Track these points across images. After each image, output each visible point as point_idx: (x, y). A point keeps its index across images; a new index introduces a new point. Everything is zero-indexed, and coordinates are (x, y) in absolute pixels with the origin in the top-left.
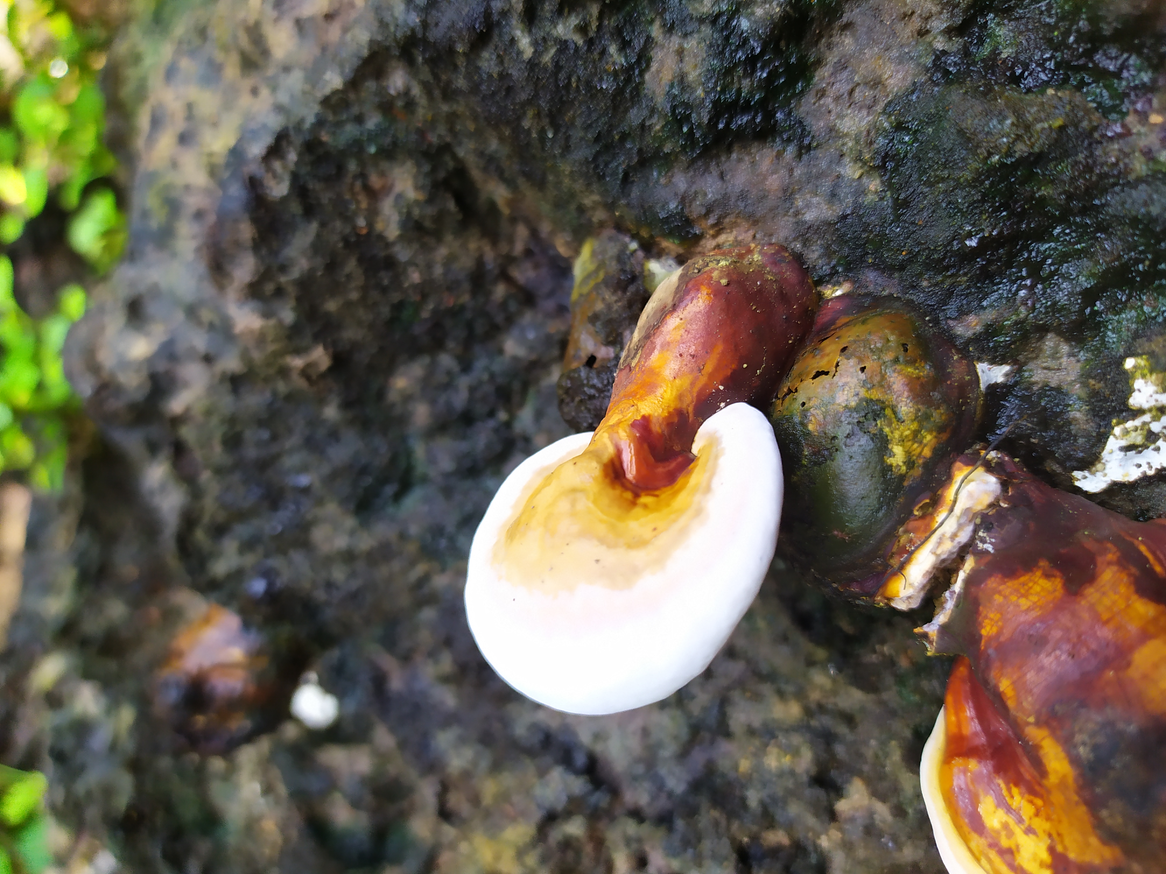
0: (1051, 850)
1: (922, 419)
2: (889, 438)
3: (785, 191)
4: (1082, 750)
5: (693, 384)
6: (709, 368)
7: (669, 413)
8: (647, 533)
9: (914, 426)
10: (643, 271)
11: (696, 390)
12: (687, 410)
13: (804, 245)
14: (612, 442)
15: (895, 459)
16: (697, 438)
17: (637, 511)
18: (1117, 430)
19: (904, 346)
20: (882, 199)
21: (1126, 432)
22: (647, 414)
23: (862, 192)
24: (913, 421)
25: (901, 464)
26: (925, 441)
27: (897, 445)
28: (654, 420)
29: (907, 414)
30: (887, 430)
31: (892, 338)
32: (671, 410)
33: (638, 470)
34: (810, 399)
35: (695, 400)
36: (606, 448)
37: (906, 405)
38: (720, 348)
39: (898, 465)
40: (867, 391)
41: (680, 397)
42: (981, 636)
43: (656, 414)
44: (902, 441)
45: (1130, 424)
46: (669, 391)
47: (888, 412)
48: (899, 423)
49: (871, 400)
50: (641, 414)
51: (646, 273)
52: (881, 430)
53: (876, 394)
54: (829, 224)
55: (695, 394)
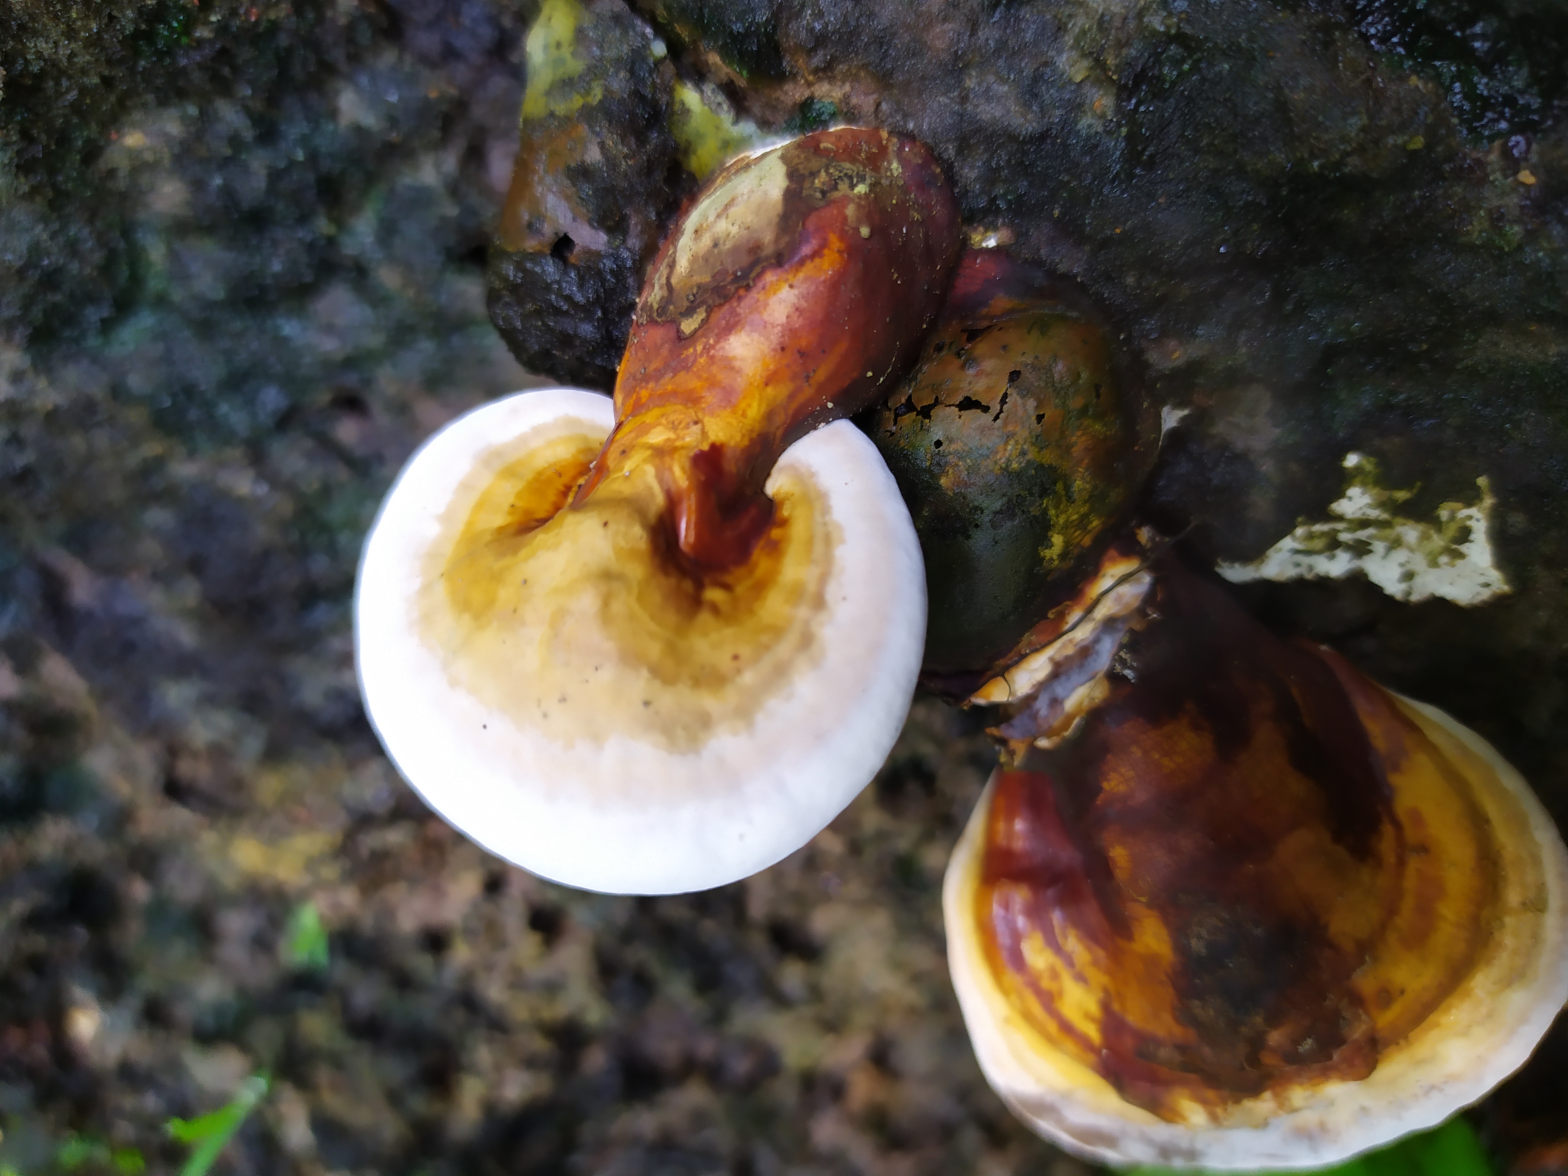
0: (1106, 1006)
1: (1095, 499)
2: (1052, 522)
3: (956, 57)
4: (1194, 943)
5: (791, 397)
6: (821, 374)
7: (751, 440)
8: (723, 661)
9: (1084, 510)
10: (670, 104)
11: (794, 406)
12: (775, 434)
13: (960, 151)
14: (661, 487)
15: (1051, 551)
16: (775, 471)
17: (705, 617)
18: (1300, 531)
19: (1097, 388)
20: (1109, 133)
21: (1311, 536)
22: (718, 443)
23: (1076, 107)
24: (1085, 502)
25: (1055, 557)
26: (1089, 528)
27: (1059, 533)
28: (728, 453)
29: (1080, 491)
30: (1052, 512)
31: (1084, 376)
32: (754, 435)
33: (698, 536)
34: (951, 441)
35: (788, 421)
36: (652, 495)
37: (1083, 478)
38: (843, 346)
39: (1052, 559)
40: (1039, 452)
41: (769, 416)
42: (1101, 789)
43: (732, 443)
44: (1064, 529)
45: (1318, 528)
46: (755, 405)
47: (1059, 486)
48: (1069, 504)
49: (1042, 465)
50: (710, 441)
51: (677, 107)
52: (1045, 512)
53: (1048, 457)
54: (1012, 137)
55: (791, 412)
